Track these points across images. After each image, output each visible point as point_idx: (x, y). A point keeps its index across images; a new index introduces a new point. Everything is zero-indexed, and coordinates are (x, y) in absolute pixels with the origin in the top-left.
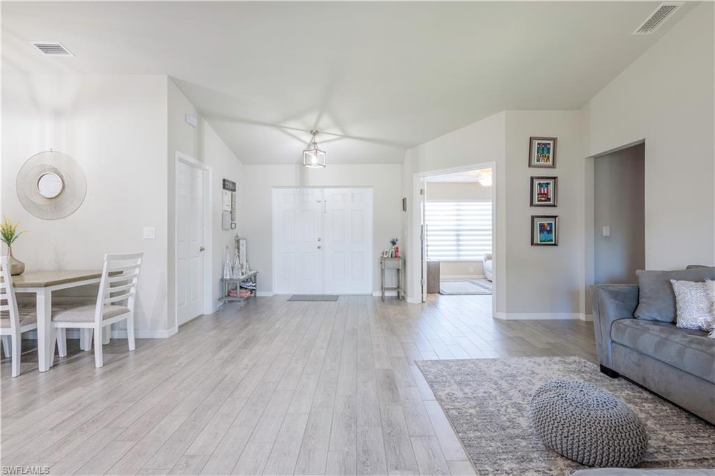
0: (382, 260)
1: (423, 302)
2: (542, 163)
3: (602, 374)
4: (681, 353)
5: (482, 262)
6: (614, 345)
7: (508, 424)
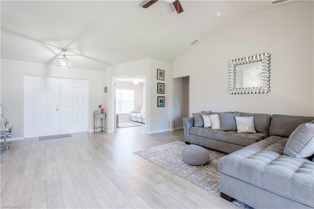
0: (95, 115)
1: (115, 132)
2: (160, 78)
3: (186, 144)
4: (208, 133)
5: (130, 114)
6: (190, 135)
7: (176, 162)
